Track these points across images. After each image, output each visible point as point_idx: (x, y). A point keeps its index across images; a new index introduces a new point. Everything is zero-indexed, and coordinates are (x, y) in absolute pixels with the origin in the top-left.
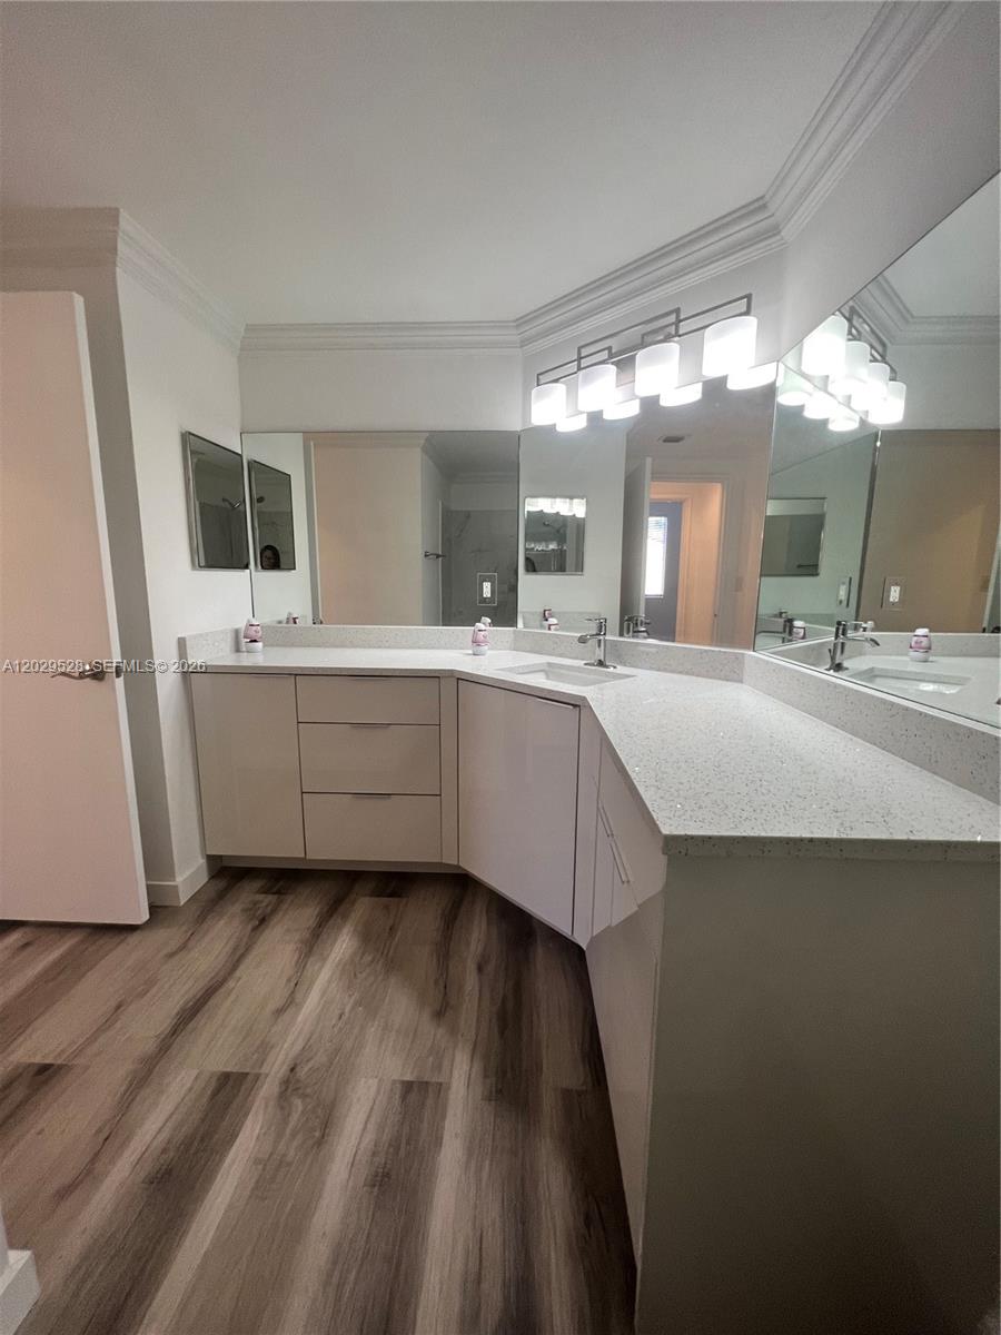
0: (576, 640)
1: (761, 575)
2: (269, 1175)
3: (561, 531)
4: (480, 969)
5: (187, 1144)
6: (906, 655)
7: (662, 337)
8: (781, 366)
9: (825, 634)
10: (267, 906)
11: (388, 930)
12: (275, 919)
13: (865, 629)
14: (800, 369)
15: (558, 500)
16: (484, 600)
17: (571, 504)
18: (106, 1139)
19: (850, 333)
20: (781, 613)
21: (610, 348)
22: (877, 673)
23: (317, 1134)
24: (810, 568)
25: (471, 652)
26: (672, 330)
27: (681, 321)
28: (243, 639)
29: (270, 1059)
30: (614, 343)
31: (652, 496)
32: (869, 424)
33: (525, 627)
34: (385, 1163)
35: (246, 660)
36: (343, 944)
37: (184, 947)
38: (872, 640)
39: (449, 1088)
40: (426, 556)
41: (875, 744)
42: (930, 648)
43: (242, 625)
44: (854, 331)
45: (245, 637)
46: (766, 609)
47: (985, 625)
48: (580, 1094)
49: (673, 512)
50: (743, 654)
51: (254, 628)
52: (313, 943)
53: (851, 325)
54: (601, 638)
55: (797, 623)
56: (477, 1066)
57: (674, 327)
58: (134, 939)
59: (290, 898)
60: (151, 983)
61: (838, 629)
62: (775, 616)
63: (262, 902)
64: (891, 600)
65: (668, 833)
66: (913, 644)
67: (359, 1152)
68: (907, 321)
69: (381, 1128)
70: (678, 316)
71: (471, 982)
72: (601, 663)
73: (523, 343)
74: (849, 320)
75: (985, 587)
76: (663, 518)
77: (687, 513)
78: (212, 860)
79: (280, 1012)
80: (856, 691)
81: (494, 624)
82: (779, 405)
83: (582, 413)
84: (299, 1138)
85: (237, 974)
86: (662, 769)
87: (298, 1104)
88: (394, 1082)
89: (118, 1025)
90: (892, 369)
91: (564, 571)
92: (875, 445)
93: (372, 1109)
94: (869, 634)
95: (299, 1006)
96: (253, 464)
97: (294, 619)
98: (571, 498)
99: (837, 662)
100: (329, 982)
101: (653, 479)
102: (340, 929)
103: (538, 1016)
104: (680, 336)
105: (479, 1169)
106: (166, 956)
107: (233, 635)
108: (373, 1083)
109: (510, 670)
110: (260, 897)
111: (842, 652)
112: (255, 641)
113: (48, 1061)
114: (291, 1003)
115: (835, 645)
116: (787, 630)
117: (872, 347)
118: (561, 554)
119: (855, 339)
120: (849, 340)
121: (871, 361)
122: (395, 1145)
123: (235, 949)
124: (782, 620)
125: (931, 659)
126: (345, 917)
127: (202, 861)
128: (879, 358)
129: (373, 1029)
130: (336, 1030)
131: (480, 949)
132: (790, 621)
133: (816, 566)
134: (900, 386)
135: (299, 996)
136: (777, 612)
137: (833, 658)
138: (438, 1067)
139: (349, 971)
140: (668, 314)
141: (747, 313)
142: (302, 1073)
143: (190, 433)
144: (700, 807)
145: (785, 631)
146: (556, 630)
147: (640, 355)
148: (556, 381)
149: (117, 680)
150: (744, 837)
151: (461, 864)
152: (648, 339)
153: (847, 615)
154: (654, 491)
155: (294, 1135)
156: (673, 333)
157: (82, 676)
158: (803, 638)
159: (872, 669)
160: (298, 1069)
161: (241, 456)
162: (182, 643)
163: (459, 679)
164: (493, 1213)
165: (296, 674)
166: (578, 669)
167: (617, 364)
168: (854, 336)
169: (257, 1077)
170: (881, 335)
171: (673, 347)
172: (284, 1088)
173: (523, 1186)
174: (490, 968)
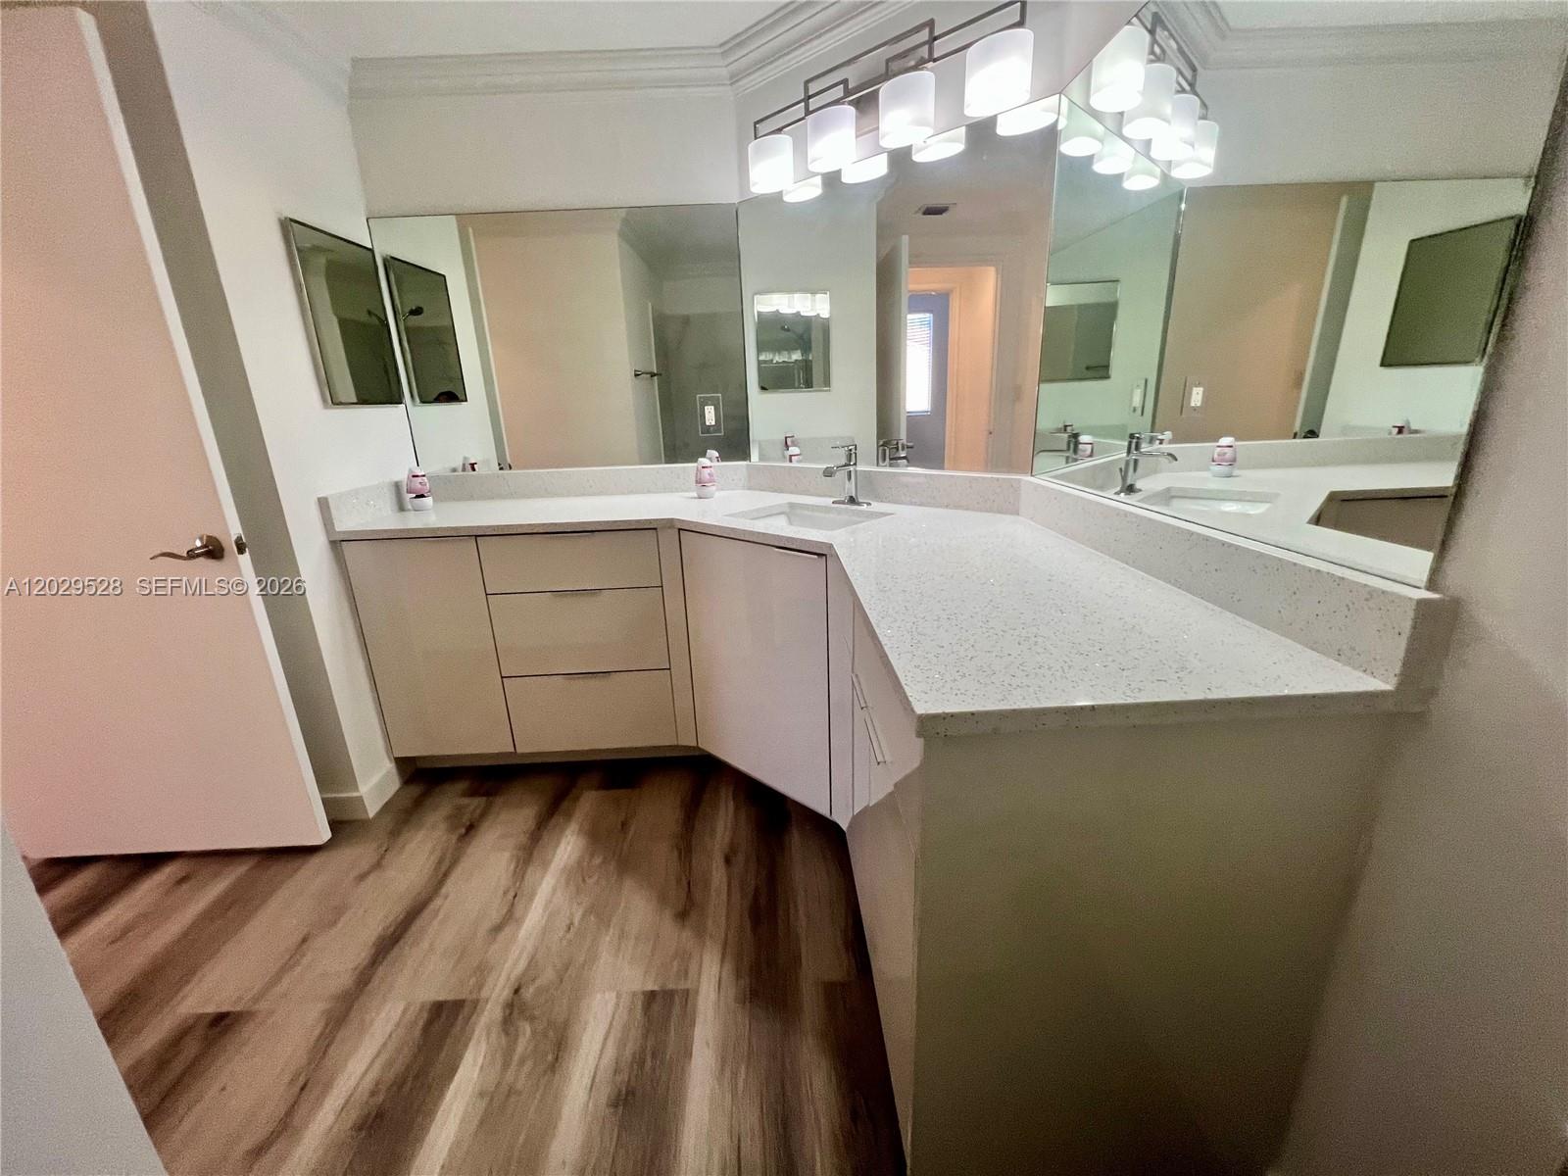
0: (821, 472)
1: (1041, 380)
2: (496, 1106)
3: (805, 337)
4: (728, 861)
5: (399, 1084)
6: (1208, 470)
7: (912, 63)
8: (1065, 101)
9: (1117, 449)
10: (474, 810)
11: (619, 827)
12: (485, 825)
13: (1161, 442)
14: (1088, 104)
15: (796, 296)
16: (707, 429)
17: (814, 301)
18: (302, 1089)
19: (1152, 52)
20: (1066, 426)
21: (845, 82)
22: (1173, 494)
23: (550, 1058)
24: (1099, 369)
25: (695, 495)
26: (924, 52)
27: (935, 39)
28: (408, 494)
29: (490, 981)
30: (852, 73)
31: (911, 287)
32: (1172, 178)
33: (761, 459)
34: (629, 1081)
35: (414, 522)
36: (568, 846)
37: (378, 865)
38: (1170, 455)
39: (697, 992)
40: (636, 375)
41: (1170, 582)
42: (1234, 460)
43: (402, 476)
44: (1157, 50)
45: (409, 492)
46: (1047, 422)
47: (1297, 427)
48: (843, 985)
49: (938, 305)
50: (1019, 481)
51: (419, 479)
52: (531, 850)
53: (1154, 41)
54: (852, 468)
55: (1083, 438)
56: (728, 967)
57: (927, 47)
58: (315, 861)
59: (499, 800)
60: (339, 911)
61: (1130, 443)
62: (1059, 431)
63: (468, 805)
64: (1193, 404)
65: (923, 712)
66: (1216, 456)
67: (599, 1073)
68: (1223, 37)
69: (622, 1044)
70: (932, 31)
71: (718, 875)
72: (852, 500)
73: (735, 78)
74: (1152, 32)
75: (1298, 382)
76: (928, 315)
77: (955, 305)
78: (403, 764)
79: (498, 929)
80: (1150, 520)
81: (724, 457)
82: (1064, 157)
83: (815, 174)
84: (529, 1064)
85: (444, 891)
86: (920, 630)
87: (526, 1029)
88: (634, 994)
89: (305, 961)
90: (1204, 105)
91: (812, 387)
92: (1180, 209)
93: (611, 1024)
94: (1166, 447)
95: (519, 922)
96: (391, 262)
97: (472, 465)
98: (814, 293)
99: (1129, 482)
100: (554, 890)
101: (912, 264)
102: (562, 831)
103: (796, 906)
104: (935, 60)
105: (735, 1075)
106: (356, 878)
107: (393, 489)
108: (611, 996)
109: (743, 515)
110: (466, 801)
111: (1135, 470)
112: (422, 496)
113: (224, 1009)
114: (510, 917)
115: (1127, 463)
116: (1072, 446)
117: (1180, 72)
118: (806, 366)
119: (1158, 59)
120: (1152, 61)
121: (1178, 92)
122: (639, 1061)
123: (440, 862)
124: (1066, 435)
125: (1236, 472)
126: (569, 816)
127: (388, 767)
128: (1187, 88)
129: (608, 939)
130: (565, 943)
131: (727, 840)
132: (1076, 436)
133: (1107, 367)
134: (1212, 127)
135: (518, 912)
136: (1061, 426)
137: (1124, 479)
138: (685, 973)
139: (578, 875)
140: (917, 29)
141: (1020, 24)
142: (528, 993)
143: (292, 220)
144: (964, 676)
145: (1069, 449)
146: (799, 461)
147: (885, 89)
148: (779, 130)
149: (241, 557)
150: (1014, 710)
151: (700, 745)
152: (894, 66)
153: (1141, 425)
154: (913, 280)
155: (522, 1062)
156: (926, 56)
157: (192, 555)
158: (1091, 456)
159: (1168, 490)
160: (522, 990)
161: (371, 250)
162: (323, 504)
163: (681, 530)
164: (751, 1119)
165: (477, 536)
166: (826, 509)
167: (856, 103)
168: (1157, 56)
169: (476, 1003)
170: (1192, 58)
171: (927, 77)
172: (508, 1012)
173: (783, 1087)
174: (740, 858)
